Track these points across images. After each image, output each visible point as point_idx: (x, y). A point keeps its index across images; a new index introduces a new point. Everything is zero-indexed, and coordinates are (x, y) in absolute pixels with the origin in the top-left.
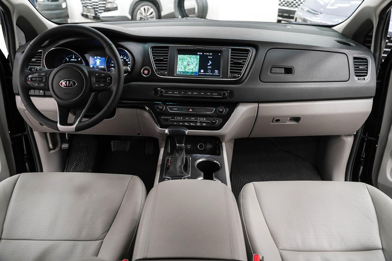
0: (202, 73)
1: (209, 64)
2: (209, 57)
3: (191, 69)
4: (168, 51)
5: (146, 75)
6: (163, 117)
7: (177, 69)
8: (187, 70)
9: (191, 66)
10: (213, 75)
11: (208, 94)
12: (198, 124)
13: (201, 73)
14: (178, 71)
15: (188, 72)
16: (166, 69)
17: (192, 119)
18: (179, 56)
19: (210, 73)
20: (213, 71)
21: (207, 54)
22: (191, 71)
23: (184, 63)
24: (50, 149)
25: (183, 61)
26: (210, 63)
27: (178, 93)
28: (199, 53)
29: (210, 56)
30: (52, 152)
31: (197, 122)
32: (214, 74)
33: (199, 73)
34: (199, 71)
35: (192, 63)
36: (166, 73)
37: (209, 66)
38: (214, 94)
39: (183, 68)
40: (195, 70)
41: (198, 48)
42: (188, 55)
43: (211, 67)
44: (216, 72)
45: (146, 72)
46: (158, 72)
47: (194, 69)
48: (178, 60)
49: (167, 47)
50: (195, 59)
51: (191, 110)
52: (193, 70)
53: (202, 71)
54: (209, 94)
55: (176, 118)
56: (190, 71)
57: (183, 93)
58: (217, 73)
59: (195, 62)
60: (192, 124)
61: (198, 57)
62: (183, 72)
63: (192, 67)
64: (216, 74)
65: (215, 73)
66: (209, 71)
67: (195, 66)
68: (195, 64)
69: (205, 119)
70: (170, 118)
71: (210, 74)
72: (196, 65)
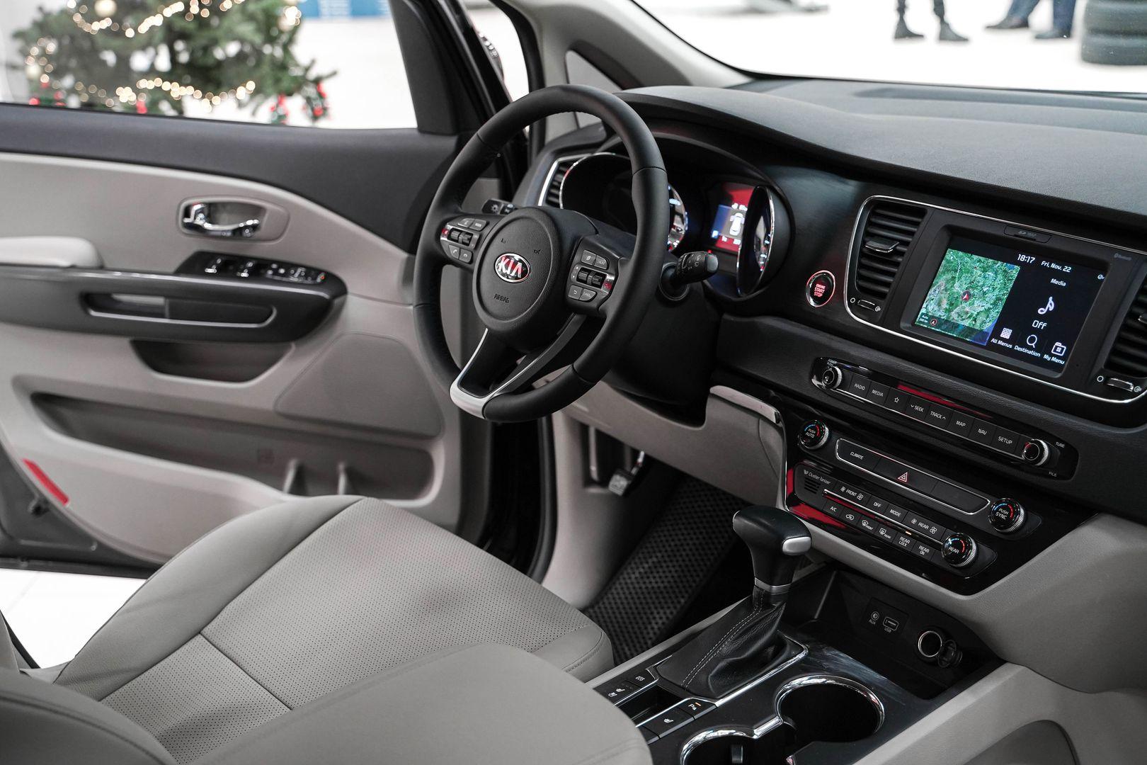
0: (1004, 340)
1: (1042, 311)
2: (1054, 281)
3: (970, 317)
4: (916, 224)
5: (816, 299)
6: (806, 472)
7: (924, 305)
8: (954, 315)
9: (977, 303)
10: (1040, 362)
11: (980, 431)
12: (904, 542)
13: (1000, 343)
14: (923, 311)
15: (956, 326)
16: (882, 296)
17: (892, 511)
18: (951, 255)
19: (1030, 348)
20: (1045, 347)
21: (1053, 266)
22: (967, 323)
23: (957, 284)
24: (588, 481)
25: (953, 278)
26: (1051, 306)
27: (882, 395)
28: (1022, 258)
29: (1059, 275)
30: (594, 490)
31: (902, 532)
32: (1046, 357)
33: (991, 339)
34: (996, 332)
35: (985, 293)
36: (878, 309)
37: (1041, 318)
38: (1001, 439)
39: (945, 305)
40: (984, 322)
41: (1020, 233)
42: (982, 259)
43: (1045, 325)
44: (1059, 350)
45: (820, 289)
46: (853, 300)
47: (980, 319)
48: (941, 269)
49: (921, 212)
50: (1000, 277)
51: (904, 478)
52: (975, 320)
53: (1006, 333)
54: (984, 432)
55: (843, 489)
56: (962, 323)
57: (897, 400)
58: (1058, 357)
59: (996, 292)
60: (882, 533)
61: (1015, 271)
62: (940, 322)
63: (978, 306)
64: (1054, 359)
65: (1051, 355)
66: (1032, 340)
67: (989, 309)
68: (991, 297)
69: (933, 530)
70: (828, 483)
71: (1030, 352)
72: (995, 304)
